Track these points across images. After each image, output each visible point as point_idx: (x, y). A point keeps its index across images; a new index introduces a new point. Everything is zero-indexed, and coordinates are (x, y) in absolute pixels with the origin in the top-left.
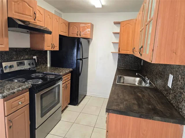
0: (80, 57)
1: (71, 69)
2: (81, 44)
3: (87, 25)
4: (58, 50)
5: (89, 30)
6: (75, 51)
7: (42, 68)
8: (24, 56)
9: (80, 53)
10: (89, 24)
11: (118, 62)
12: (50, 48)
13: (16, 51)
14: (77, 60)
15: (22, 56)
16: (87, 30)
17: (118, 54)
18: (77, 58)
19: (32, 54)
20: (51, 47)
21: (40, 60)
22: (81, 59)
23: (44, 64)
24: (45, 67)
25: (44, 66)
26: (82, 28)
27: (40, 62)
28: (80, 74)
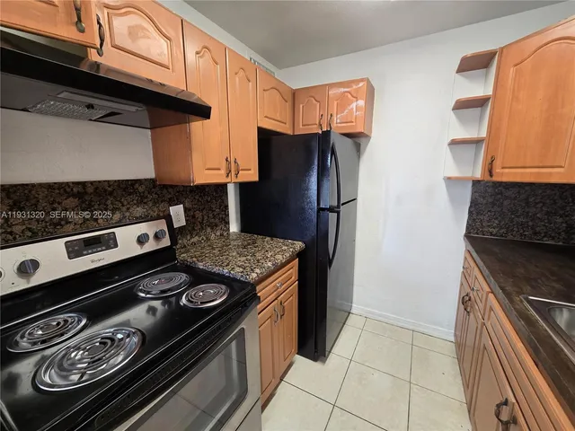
0: (329, 200)
1: (299, 245)
2: (333, 153)
3: (355, 87)
4: (257, 179)
5: (361, 103)
6: (314, 179)
7: (208, 239)
8: (124, 209)
9: (330, 185)
10: (361, 84)
11: (470, 213)
12: (222, 175)
13: (80, 196)
14: (318, 212)
15: (119, 209)
16: (354, 105)
17: (471, 185)
18: (318, 204)
19: (165, 201)
20: (223, 172)
21: (199, 215)
22: (331, 209)
23: (216, 226)
24: (222, 235)
25: (218, 233)
26: (336, 103)
27: (201, 223)
28: (330, 262)
